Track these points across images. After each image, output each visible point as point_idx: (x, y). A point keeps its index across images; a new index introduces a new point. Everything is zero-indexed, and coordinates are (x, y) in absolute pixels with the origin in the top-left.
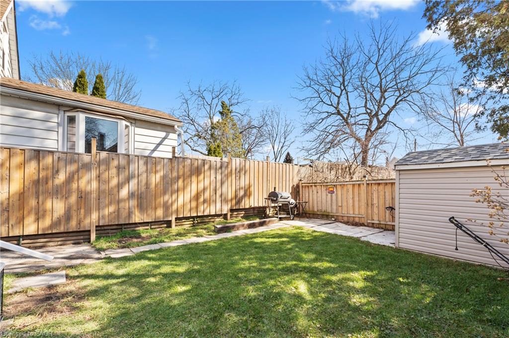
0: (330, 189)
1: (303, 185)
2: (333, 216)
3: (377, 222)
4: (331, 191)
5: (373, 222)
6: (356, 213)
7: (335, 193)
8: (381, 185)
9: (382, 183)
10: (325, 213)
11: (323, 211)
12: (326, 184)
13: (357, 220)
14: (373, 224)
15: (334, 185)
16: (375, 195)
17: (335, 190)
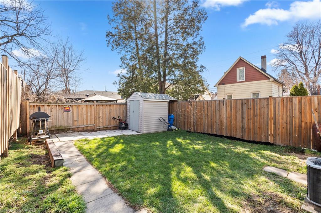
0: (67, 108)
1: (30, 104)
2: (69, 129)
3: (102, 127)
4: (68, 110)
5: (100, 127)
6: (89, 124)
7: (71, 111)
8: (104, 106)
9: (104, 105)
10: (60, 128)
11: (58, 126)
12: (62, 104)
13: (89, 128)
14: (99, 128)
15: (70, 105)
16: (101, 112)
17: (71, 109)
